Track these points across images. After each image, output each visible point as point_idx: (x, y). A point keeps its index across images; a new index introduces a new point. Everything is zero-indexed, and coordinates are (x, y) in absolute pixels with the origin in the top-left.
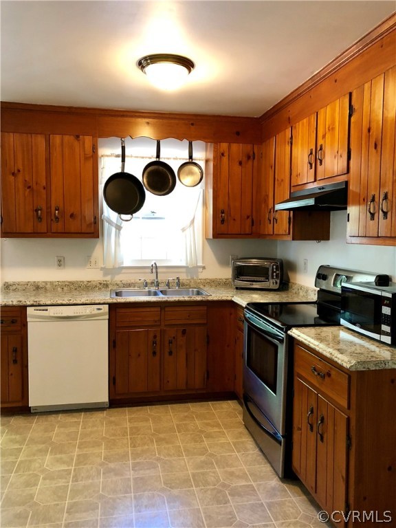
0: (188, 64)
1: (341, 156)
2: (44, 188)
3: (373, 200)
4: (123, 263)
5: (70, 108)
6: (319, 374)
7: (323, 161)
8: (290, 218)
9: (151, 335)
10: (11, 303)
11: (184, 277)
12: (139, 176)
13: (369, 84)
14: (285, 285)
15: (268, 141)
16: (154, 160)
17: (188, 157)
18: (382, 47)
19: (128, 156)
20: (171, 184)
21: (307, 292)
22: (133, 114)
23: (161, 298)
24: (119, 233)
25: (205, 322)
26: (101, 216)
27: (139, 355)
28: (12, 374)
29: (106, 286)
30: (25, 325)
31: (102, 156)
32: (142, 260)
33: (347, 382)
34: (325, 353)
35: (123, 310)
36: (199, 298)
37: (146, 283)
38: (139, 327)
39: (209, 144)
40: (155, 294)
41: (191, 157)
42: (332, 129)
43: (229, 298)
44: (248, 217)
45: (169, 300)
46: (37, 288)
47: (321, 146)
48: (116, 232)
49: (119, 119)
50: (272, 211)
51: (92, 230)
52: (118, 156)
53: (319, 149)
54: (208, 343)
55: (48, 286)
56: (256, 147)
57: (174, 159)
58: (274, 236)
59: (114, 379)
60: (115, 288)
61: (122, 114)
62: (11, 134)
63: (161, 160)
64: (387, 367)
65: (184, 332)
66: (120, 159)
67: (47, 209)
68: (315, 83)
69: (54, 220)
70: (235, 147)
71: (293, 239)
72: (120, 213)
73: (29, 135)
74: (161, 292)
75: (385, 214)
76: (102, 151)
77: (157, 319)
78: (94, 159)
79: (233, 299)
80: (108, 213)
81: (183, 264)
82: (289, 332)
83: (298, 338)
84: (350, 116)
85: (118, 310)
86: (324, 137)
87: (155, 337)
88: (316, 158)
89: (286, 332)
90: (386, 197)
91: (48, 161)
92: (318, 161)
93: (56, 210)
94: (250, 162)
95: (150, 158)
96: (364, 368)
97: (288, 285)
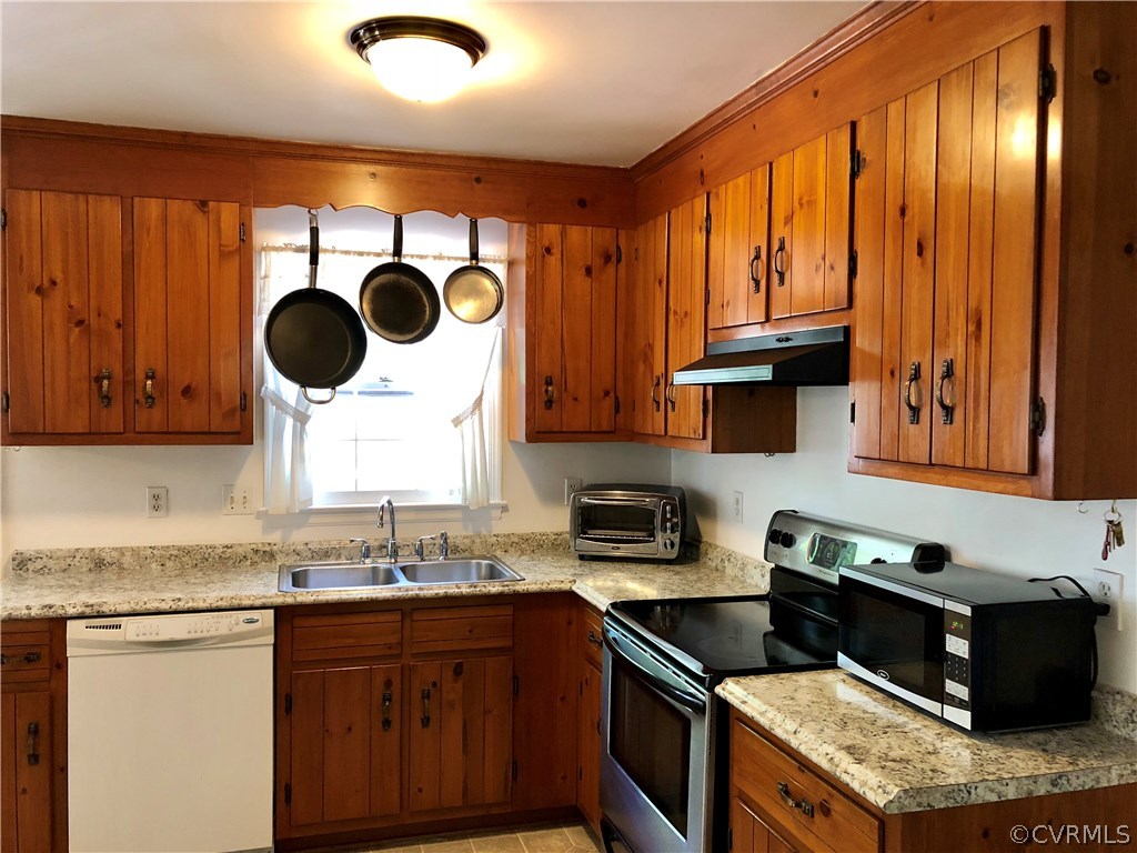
0: (471, 42)
1: (832, 268)
2: (119, 326)
3: (916, 376)
4: (311, 500)
5: (185, 135)
6: (798, 805)
7: (787, 276)
8: (705, 402)
9: (379, 681)
10: (25, 612)
11: (457, 532)
12: (352, 297)
13: (899, 104)
14: (690, 550)
15: (651, 222)
16: (389, 259)
17: (467, 254)
18: (931, 19)
19: (326, 251)
20: (427, 317)
21: (743, 567)
22: (336, 153)
23: (404, 587)
24: (303, 430)
25: (510, 643)
26: (259, 391)
27: (350, 729)
28: (24, 791)
29: (271, 556)
30: (60, 665)
31: (264, 249)
32: (357, 494)
33: (876, 837)
34: (814, 757)
35: (312, 622)
36: (494, 588)
37: (368, 548)
38: (351, 661)
39: (517, 225)
40: (390, 578)
41: (474, 255)
42: (808, 203)
43: (565, 586)
44: (607, 393)
45: (422, 593)
46: (100, 564)
47: (782, 242)
48: (294, 427)
49: (306, 164)
50: (662, 381)
51: (236, 425)
52: (300, 250)
53: (775, 247)
54: (516, 693)
55: (127, 560)
56: (622, 233)
57: (435, 258)
58: (667, 439)
59: (288, 789)
60: (290, 561)
61: (311, 152)
62: (36, 194)
63: (404, 261)
64: (974, 799)
65: (458, 671)
66: (307, 256)
67: (125, 373)
68: (766, 96)
69: (143, 400)
70: (576, 234)
71: (714, 450)
72: (304, 384)
73: (81, 198)
74: (403, 569)
75: (949, 411)
76: (263, 236)
77: (394, 639)
78: (242, 257)
79: (574, 588)
80: (277, 384)
81: (457, 500)
82: (718, 689)
83: (744, 708)
84: (854, 175)
85: (298, 622)
86: (789, 220)
87: (388, 684)
88: (769, 271)
89: (711, 689)
90: (949, 373)
91: (129, 261)
92: (775, 277)
93: (147, 377)
94: (611, 269)
95: (378, 255)
96: (919, 805)
97: (698, 548)
